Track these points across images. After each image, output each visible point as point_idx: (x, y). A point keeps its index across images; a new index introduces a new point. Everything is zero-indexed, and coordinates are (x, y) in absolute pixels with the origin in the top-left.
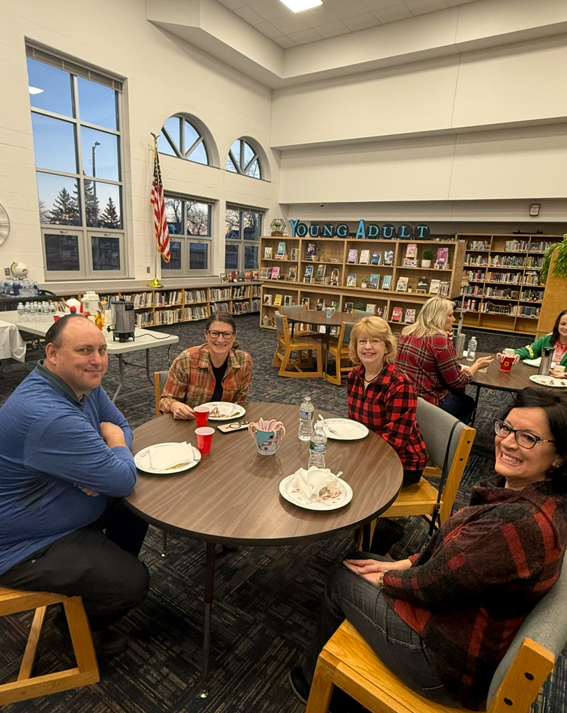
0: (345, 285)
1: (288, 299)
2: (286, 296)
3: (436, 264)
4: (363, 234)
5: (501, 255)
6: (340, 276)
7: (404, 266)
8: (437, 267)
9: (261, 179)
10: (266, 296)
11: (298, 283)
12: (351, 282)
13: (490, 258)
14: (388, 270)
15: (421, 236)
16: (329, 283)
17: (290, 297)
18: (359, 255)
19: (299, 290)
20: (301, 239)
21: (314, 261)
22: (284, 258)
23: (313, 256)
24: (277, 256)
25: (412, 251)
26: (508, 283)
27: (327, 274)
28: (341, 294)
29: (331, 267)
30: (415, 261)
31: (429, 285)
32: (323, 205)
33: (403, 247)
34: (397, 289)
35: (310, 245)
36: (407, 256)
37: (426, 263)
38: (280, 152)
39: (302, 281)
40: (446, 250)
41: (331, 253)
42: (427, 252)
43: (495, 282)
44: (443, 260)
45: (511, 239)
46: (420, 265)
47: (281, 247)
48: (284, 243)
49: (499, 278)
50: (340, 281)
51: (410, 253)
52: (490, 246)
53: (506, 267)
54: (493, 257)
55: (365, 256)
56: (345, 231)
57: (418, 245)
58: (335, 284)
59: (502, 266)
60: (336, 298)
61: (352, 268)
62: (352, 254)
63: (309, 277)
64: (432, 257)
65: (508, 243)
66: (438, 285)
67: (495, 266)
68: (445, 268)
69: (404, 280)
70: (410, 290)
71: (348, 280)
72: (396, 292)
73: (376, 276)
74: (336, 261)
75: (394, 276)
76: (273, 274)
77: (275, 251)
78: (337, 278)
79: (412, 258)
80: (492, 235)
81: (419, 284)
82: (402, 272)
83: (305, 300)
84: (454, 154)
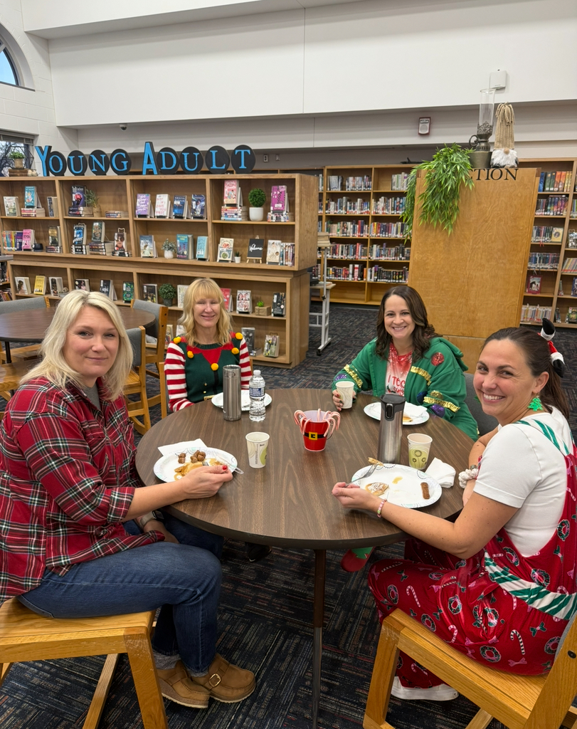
0: (138, 254)
1: (54, 282)
2: (50, 278)
3: (270, 214)
4: (153, 166)
5: (388, 195)
6: (129, 240)
7: (224, 219)
8: (272, 218)
9: (17, 85)
10: (18, 279)
11: (65, 254)
12: (148, 249)
13: (373, 201)
14: (196, 228)
15: (243, 166)
16: (113, 253)
17: (56, 278)
18: (153, 204)
19: (69, 266)
20: (57, 179)
21: (83, 217)
22: (38, 213)
23: (81, 208)
24: (26, 211)
25: (232, 193)
26: (399, 236)
27: (109, 238)
28: (135, 270)
30: (239, 210)
31: (266, 247)
32: (125, 127)
33: (219, 186)
34: (219, 258)
35: (75, 189)
36: (226, 201)
37: (256, 213)
38: (47, 40)
39: (70, 251)
40: (283, 188)
41: (115, 202)
42: (255, 194)
43: (382, 236)
44: (280, 205)
45: (398, 171)
46: (247, 217)
47: (30, 195)
48: (33, 188)
49: (387, 230)
50: (129, 248)
51: (230, 197)
52: (372, 183)
53: (395, 213)
54: (377, 200)
55: (163, 204)
56: (125, 163)
57: (242, 183)
58: (122, 254)
59: (389, 213)
60: (128, 277)
61: (149, 226)
62: (142, 202)
63: (80, 244)
64: (263, 202)
65: (395, 177)
66: (279, 249)
67: (381, 213)
68: (284, 219)
69: (227, 243)
70: (237, 260)
71: (142, 246)
72: (217, 264)
73: (183, 238)
74: (118, 215)
75: (210, 236)
76: (24, 242)
77: (21, 202)
78: (124, 244)
79: (234, 206)
80: (373, 166)
81: (252, 249)
82: (224, 229)
83: (80, 282)
84: (305, 41)
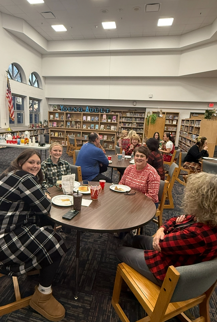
0: (83, 128)
1: (60, 134)
2: (59, 133)
3: (113, 121)
4: (88, 111)
5: (125, 117)
6: (81, 125)
7: (103, 122)
8: (113, 122)
9: (38, 87)
10: (51, 133)
11: (65, 128)
12: (85, 127)
13: (122, 118)
14: (97, 123)
15: (107, 112)
16: (77, 128)
17: (61, 133)
18: (87, 118)
19: (65, 130)
20: (65, 112)
21: (70, 120)
22: (58, 119)
23: (70, 118)
24: (55, 118)
25: (105, 117)
26: (128, 126)
27: (76, 124)
28: (81, 131)
29: (76, 122)
30: (106, 120)
31: (111, 127)
32: (63, 99)
33: (102, 115)
34: (101, 129)
35: (68, 114)
36: (103, 118)
37: (109, 121)
38: (45, 78)
39: (66, 127)
40: (115, 116)
41: (76, 117)
42: (109, 117)
43: (124, 126)
44: (115, 119)
45: (128, 112)
46: (107, 121)
47: (57, 115)
48: (58, 114)
50: (80, 127)
51: (104, 117)
52: (122, 114)
53: (127, 121)
54: (123, 118)
55: (89, 118)
56: (82, 110)
57: (107, 115)
58: (79, 128)
59: (126, 121)
60: (80, 133)
61: (84, 122)
62: (84, 118)
63: (69, 126)
64: (111, 119)
65: (127, 113)
66: (113, 127)
67: (124, 121)
68: (115, 122)
69: (102, 126)
70: (105, 129)
71: (83, 126)
72: (100, 130)
73: (93, 125)
74: (79, 120)
75: (99, 125)
76: (54, 125)
77: (54, 116)
78: (79, 126)
79: (105, 119)
80: (122, 111)
81: (108, 127)
82: (102, 124)
83: (68, 134)
84: (110, 84)
